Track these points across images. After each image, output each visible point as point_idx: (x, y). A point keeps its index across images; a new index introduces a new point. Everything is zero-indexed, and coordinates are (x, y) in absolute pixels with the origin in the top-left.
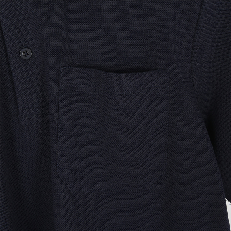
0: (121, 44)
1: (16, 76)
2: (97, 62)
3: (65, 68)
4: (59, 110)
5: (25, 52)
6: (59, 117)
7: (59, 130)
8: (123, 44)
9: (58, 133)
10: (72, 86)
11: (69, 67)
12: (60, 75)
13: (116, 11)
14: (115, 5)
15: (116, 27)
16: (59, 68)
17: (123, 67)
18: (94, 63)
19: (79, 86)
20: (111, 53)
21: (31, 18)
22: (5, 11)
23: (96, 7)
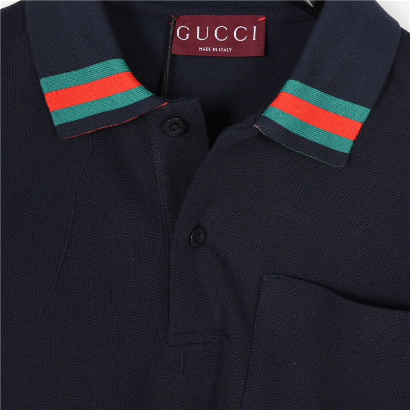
0: (385, 256)
2: (336, 278)
3: (273, 276)
4: (253, 344)
6: (251, 356)
7: (249, 377)
8: (389, 256)
9: (247, 383)
10: (281, 307)
13: (385, 198)
15: (382, 225)
17: (380, 296)
18: (330, 278)
19: (293, 310)
20: (363, 268)
23: (352, 186)
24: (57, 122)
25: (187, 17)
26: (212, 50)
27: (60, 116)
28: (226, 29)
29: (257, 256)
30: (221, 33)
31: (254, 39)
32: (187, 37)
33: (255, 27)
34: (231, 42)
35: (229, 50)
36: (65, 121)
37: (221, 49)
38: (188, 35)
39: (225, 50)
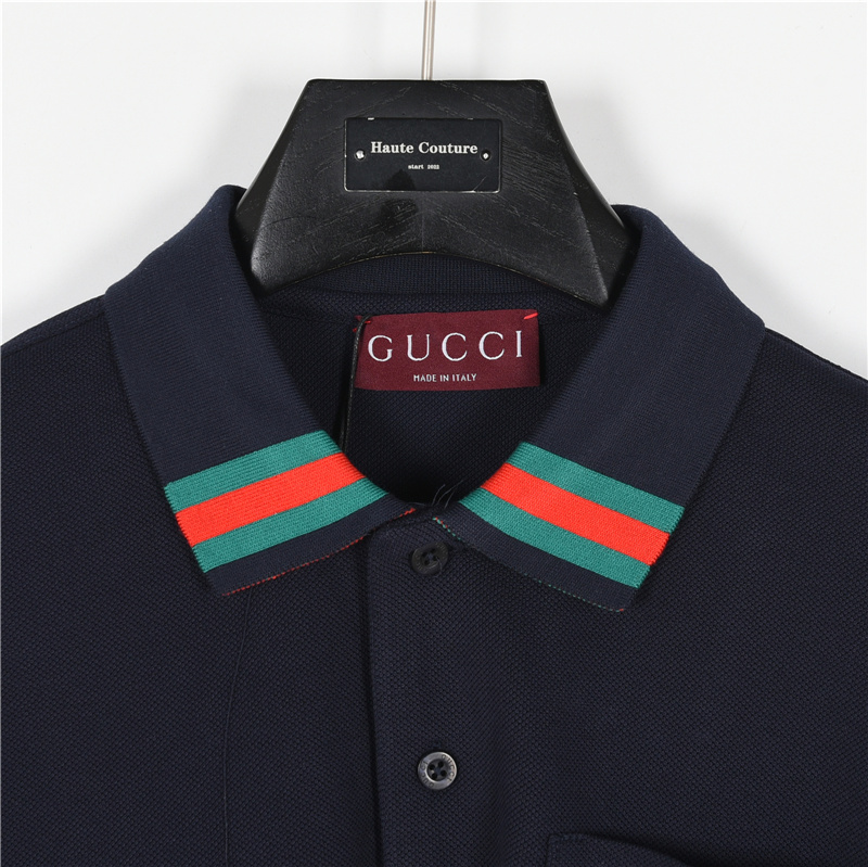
0: (762, 778)
1: (395, 843)
3: (566, 837)
5: (436, 766)
11: (580, 836)
12: (549, 859)
13: (755, 667)
14: (755, 645)
15: (752, 719)
16: (548, 838)
18: (663, 830)
20: (723, 805)
21: (472, 656)
22: (390, 623)
23: (691, 645)
24: (207, 563)
25: (387, 319)
26: (438, 378)
27: (212, 554)
28: (464, 338)
29: (535, 799)
30: (455, 346)
31: (519, 355)
32: (389, 356)
33: (519, 333)
34: (475, 362)
35: (471, 378)
36: (222, 562)
37: (456, 377)
38: (390, 351)
39: (463, 378)
